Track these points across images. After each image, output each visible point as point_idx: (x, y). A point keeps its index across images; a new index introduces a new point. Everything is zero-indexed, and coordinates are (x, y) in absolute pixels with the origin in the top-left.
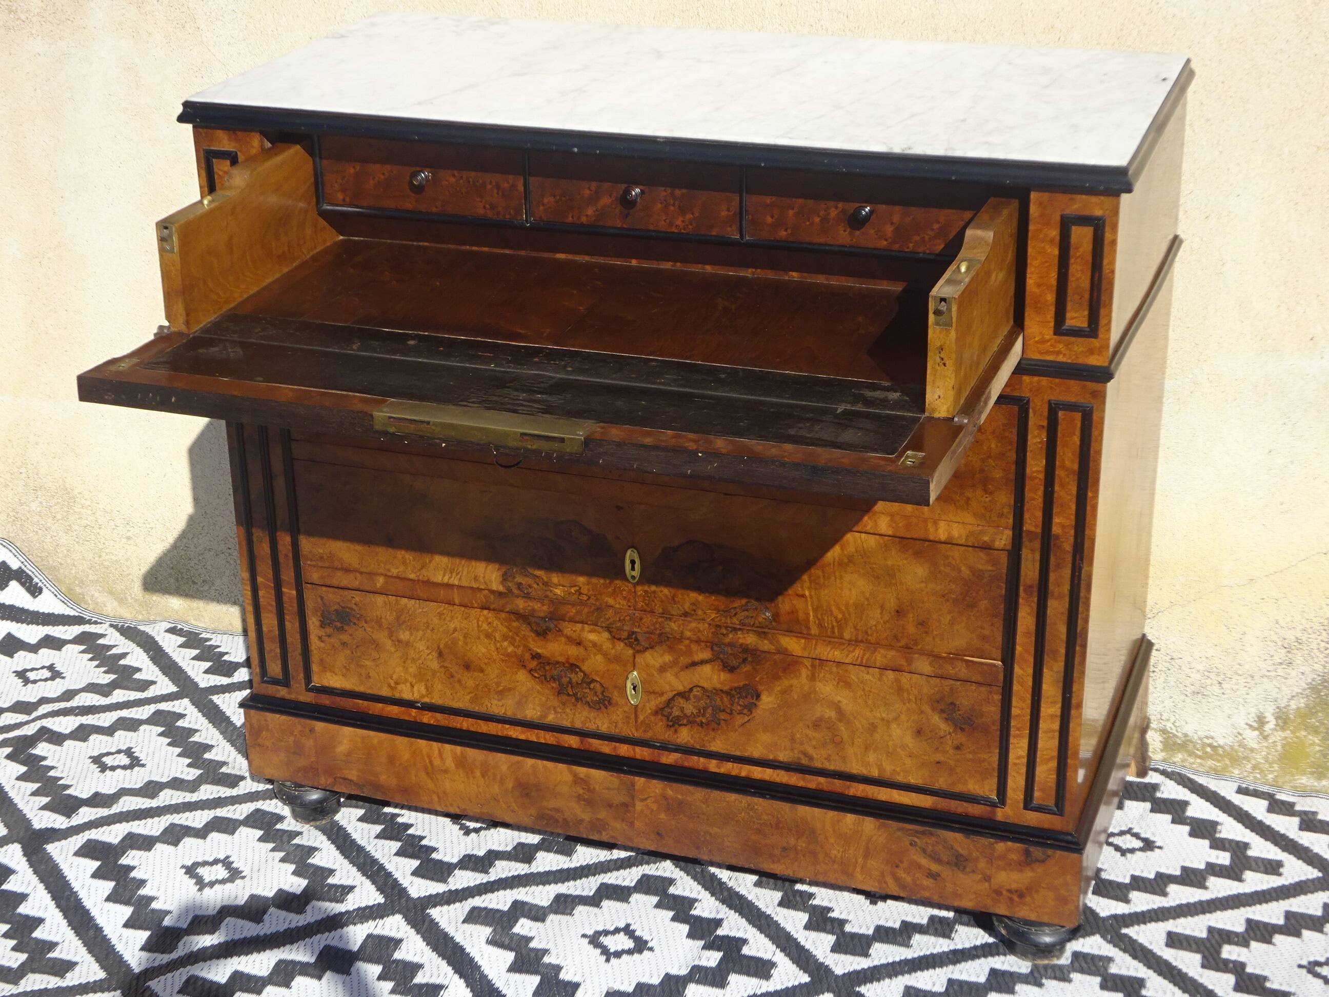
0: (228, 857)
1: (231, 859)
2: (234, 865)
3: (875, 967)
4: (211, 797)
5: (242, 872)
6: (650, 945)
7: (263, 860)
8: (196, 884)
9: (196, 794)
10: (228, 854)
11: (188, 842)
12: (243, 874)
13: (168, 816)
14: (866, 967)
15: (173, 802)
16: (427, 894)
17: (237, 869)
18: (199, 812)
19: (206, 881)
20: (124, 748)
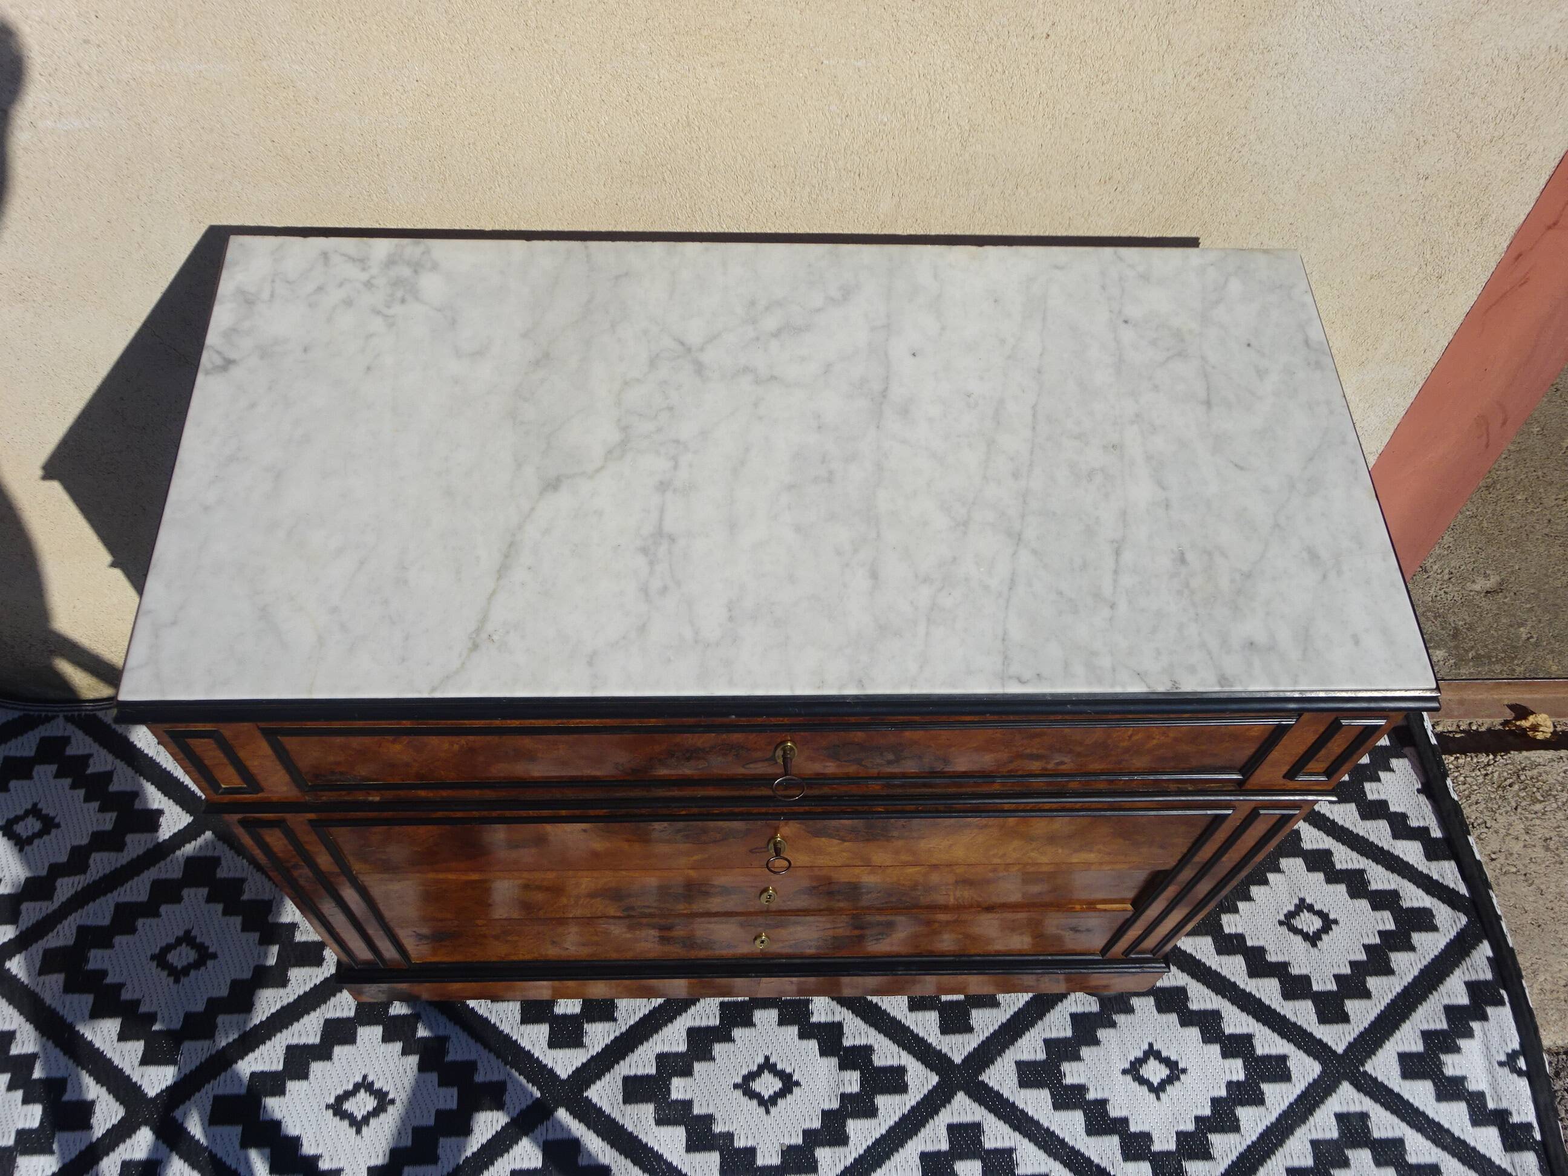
0: (365, 1077)
1: (370, 1079)
2: (376, 1086)
3: (983, 1042)
4: (307, 989)
5: (387, 1093)
6: (795, 1078)
7: (401, 1070)
8: (351, 1125)
9: (289, 989)
10: (363, 1073)
11: (317, 1068)
12: (391, 1096)
13: (279, 1035)
14: (976, 1046)
15: (273, 1010)
16: (574, 1068)
17: (381, 1090)
18: (306, 1017)
19: (359, 1118)
20: (181, 933)
